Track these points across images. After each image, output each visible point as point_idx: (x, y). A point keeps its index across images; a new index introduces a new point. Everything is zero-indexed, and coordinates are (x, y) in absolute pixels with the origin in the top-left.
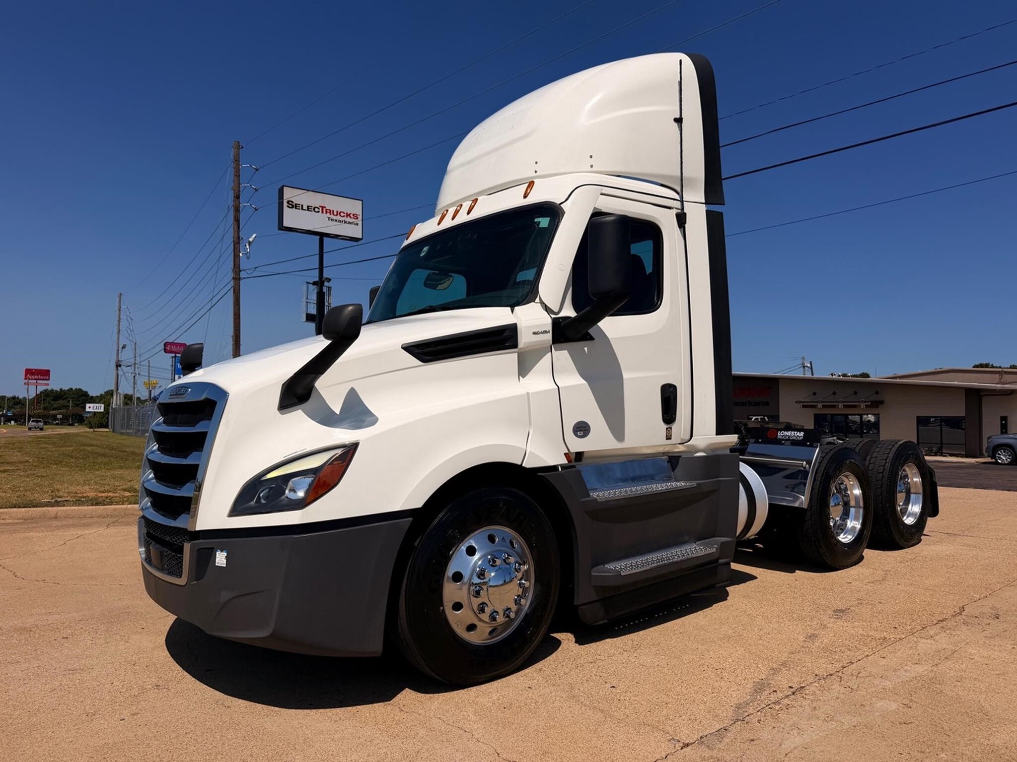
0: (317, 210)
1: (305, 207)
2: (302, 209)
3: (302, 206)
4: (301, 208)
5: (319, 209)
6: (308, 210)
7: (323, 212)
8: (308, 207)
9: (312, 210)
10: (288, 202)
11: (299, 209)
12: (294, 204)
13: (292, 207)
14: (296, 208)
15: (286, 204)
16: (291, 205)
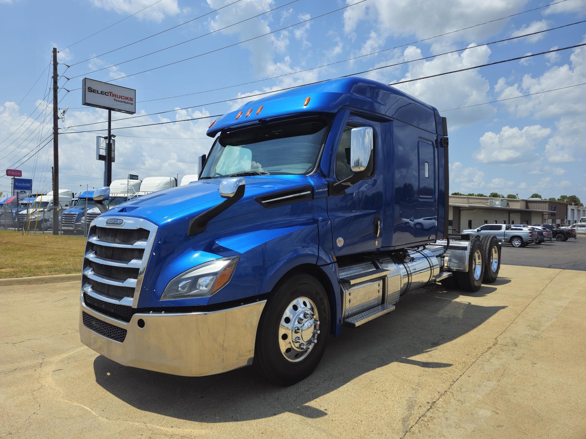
0: (107, 94)
1: (99, 92)
2: (98, 93)
3: (98, 91)
4: (97, 92)
5: (108, 93)
6: (101, 94)
7: (111, 96)
8: (101, 92)
9: (104, 94)
10: (89, 88)
11: (96, 93)
12: (92, 90)
13: (91, 92)
14: (93, 92)
15: (87, 89)
16: (91, 90)
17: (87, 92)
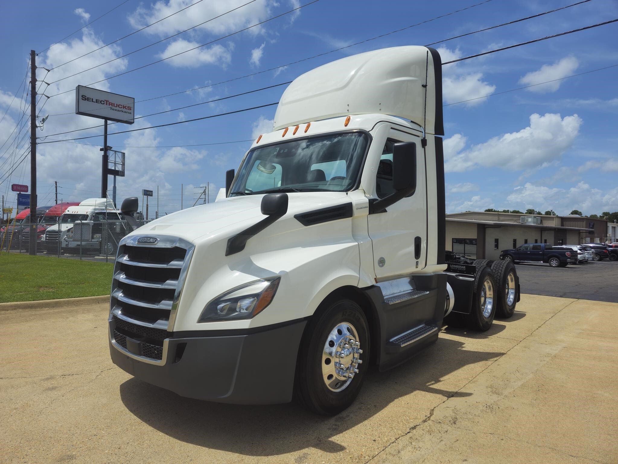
0: (102, 102)
1: (94, 100)
2: (92, 101)
3: (92, 99)
4: (91, 100)
5: (104, 102)
6: (96, 102)
7: (107, 104)
8: (96, 100)
9: (100, 102)
10: (82, 96)
12: (86, 98)
13: (85, 100)
14: (88, 100)
15: (80, 97)
16: (85, 98)
17: (81, 100)
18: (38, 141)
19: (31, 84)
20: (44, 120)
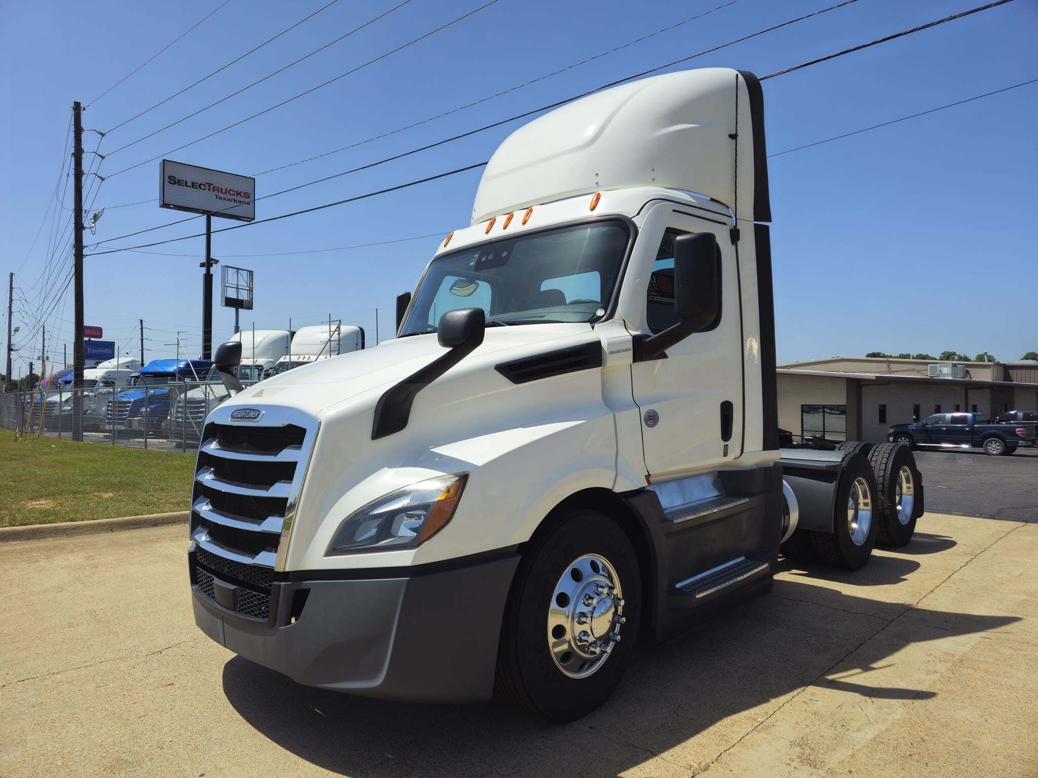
0: (202, 187)
1: (189, 184)
2: (186, 185)
3: (186, 182)
4: (184, 184)
5: (205, 186)
6: (193, 187)
7: (209, 190)
8: (193, 183)
9: (198, 187)
10: (170, 178)
11: (183, 186)
12: (177, 180)
13: (175, 184)
14: (178, 184)
15: (167, 179)
16: (173, 180)
17: (167, 183)
18: (85, 251)
19: (73, 158)
20: (96, 217)
